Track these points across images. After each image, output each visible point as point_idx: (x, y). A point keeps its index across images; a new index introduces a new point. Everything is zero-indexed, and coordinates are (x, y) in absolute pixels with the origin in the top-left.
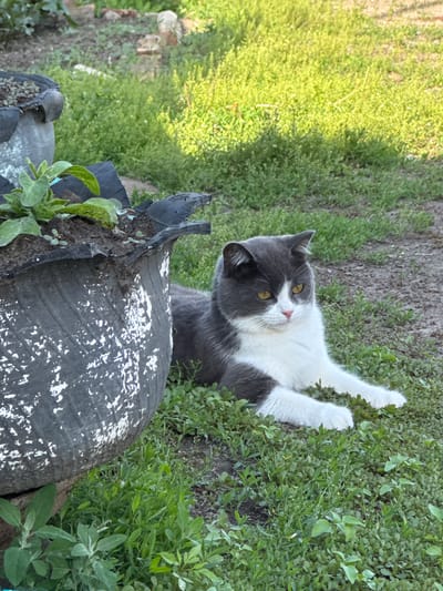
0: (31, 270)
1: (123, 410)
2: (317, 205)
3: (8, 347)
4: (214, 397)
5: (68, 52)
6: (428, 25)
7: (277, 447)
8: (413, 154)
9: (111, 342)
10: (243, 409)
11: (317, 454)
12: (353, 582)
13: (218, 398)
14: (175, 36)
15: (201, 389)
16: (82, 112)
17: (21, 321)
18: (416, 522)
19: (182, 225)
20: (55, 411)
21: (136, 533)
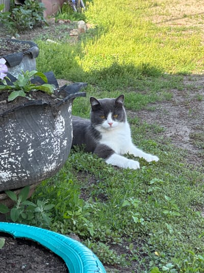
0: (21, 109)
1: (54, 160)
2: (132, 90)
3: (12, 136)
4: (90, 157)
5: (44, 35)
6: (175, 26)
7: (112, 175)
8: (167, 72)
9: (50, 135)
10: (100, 162)
11: (126, 178)
12: (136, 222)
13: (92, 157)
14: (84, 29)
15: (85, 154)
16: (48, 56)
17: (17, 127)
18: (160, 202)
19: (76, 94)
20: (29, 159)
21: (59, 204)
